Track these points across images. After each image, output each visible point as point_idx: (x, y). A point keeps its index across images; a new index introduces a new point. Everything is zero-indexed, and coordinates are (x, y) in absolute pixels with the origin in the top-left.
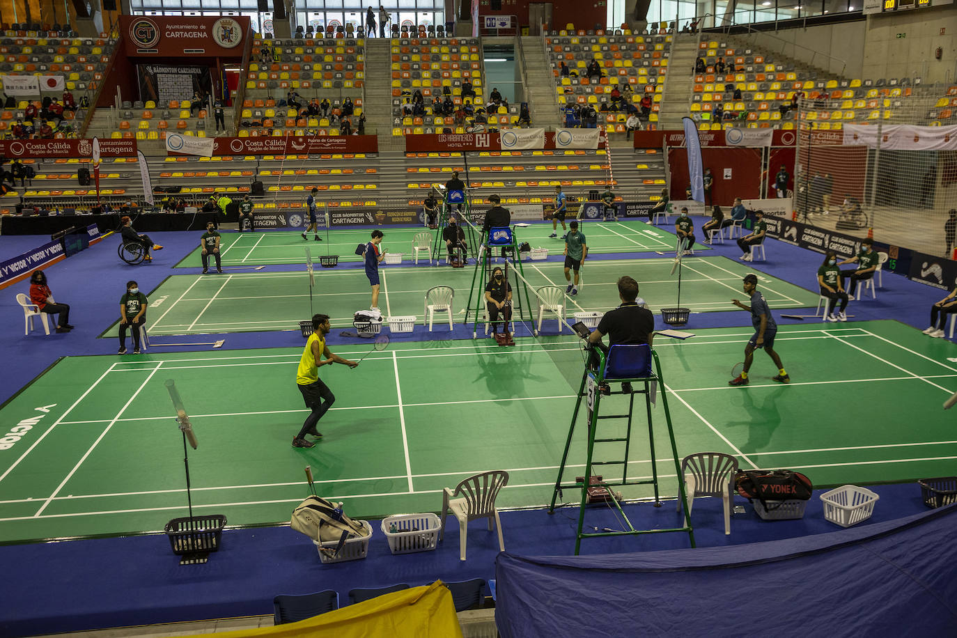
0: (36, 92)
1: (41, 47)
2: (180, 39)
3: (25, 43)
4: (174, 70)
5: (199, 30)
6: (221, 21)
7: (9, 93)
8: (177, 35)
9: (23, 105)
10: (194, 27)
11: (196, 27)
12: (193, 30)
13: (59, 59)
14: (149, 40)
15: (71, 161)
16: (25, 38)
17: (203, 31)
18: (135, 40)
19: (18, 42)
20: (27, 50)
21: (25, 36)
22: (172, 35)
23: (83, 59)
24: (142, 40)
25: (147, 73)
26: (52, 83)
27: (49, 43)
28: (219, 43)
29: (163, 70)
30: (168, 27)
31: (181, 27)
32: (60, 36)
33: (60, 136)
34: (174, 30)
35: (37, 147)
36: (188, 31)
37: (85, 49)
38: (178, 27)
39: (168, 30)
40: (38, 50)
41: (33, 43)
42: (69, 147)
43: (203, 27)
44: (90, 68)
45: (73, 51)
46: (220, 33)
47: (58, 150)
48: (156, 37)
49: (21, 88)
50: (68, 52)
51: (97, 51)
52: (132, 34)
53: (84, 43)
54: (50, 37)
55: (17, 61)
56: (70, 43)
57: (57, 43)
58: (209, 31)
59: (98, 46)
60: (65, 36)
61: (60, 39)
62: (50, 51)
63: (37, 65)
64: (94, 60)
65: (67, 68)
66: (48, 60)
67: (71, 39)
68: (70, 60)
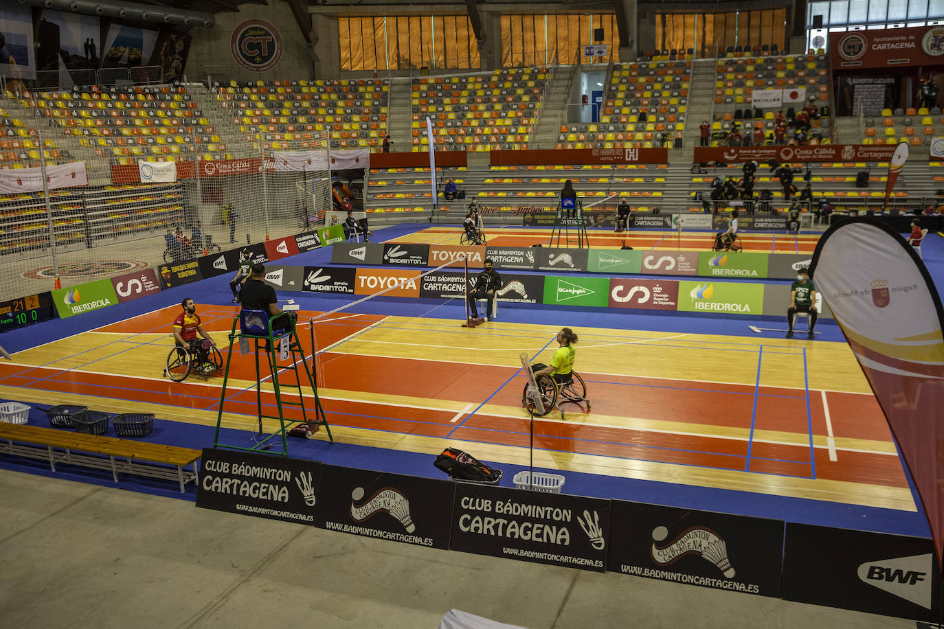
0: (779, 104)
1: (761, 65)
2: (886, 51)
3: (746, 62)
4: (871, 80)
5: (907, 41)
6: (934, 30)
7: (758, 105)
8: (884, 47)
10: (902, 38)
11: (905, 38)
12: (900, 41)
13: (781, 74)
14: (856, 54)
15: (836, 165)
16: (743, 58)
17: (911, 41)
18: (843, 54)
19: (739, 62)
20: (750, 68)
21: (741, 56)
22: (879, 47)
23: (801, 74)
24: (849, 54)
25: (847, 83)
26: (793, 95)
27: (766, 61)
28: (928, 53)
29: (861, 81)
30: (875, 40)
31: (889, 39)
32: (772, 54)
33: (814, 142)
34: (881, 43)
36: (895, 42)
37: (800, 65)
38: (886, 39)
39: (875, 43)
40: (759, 68)
41: (753, 62)
43: (912, 37)
44: (812, 81)
45: (790, 67)
46: (931, 42)
47: (823, 155)
48: (864, 49)
49: (767, 100)
50: (785, 68)
51: (811, 66)
52: (841, 49)
53: (796, 60)
54: (763, 56)
55: (746, 78)
56: (784, 61)
57: (772, 61)
58: (919, 42)
59: (812, 61)
60: (777, 54)
61: (773, 57)
62: (770, 68)
63: (765, 80)
64: (812, 74)
65: (791, 82)
66: (771, 76)
67: (783, 57)
68: (790, 75)
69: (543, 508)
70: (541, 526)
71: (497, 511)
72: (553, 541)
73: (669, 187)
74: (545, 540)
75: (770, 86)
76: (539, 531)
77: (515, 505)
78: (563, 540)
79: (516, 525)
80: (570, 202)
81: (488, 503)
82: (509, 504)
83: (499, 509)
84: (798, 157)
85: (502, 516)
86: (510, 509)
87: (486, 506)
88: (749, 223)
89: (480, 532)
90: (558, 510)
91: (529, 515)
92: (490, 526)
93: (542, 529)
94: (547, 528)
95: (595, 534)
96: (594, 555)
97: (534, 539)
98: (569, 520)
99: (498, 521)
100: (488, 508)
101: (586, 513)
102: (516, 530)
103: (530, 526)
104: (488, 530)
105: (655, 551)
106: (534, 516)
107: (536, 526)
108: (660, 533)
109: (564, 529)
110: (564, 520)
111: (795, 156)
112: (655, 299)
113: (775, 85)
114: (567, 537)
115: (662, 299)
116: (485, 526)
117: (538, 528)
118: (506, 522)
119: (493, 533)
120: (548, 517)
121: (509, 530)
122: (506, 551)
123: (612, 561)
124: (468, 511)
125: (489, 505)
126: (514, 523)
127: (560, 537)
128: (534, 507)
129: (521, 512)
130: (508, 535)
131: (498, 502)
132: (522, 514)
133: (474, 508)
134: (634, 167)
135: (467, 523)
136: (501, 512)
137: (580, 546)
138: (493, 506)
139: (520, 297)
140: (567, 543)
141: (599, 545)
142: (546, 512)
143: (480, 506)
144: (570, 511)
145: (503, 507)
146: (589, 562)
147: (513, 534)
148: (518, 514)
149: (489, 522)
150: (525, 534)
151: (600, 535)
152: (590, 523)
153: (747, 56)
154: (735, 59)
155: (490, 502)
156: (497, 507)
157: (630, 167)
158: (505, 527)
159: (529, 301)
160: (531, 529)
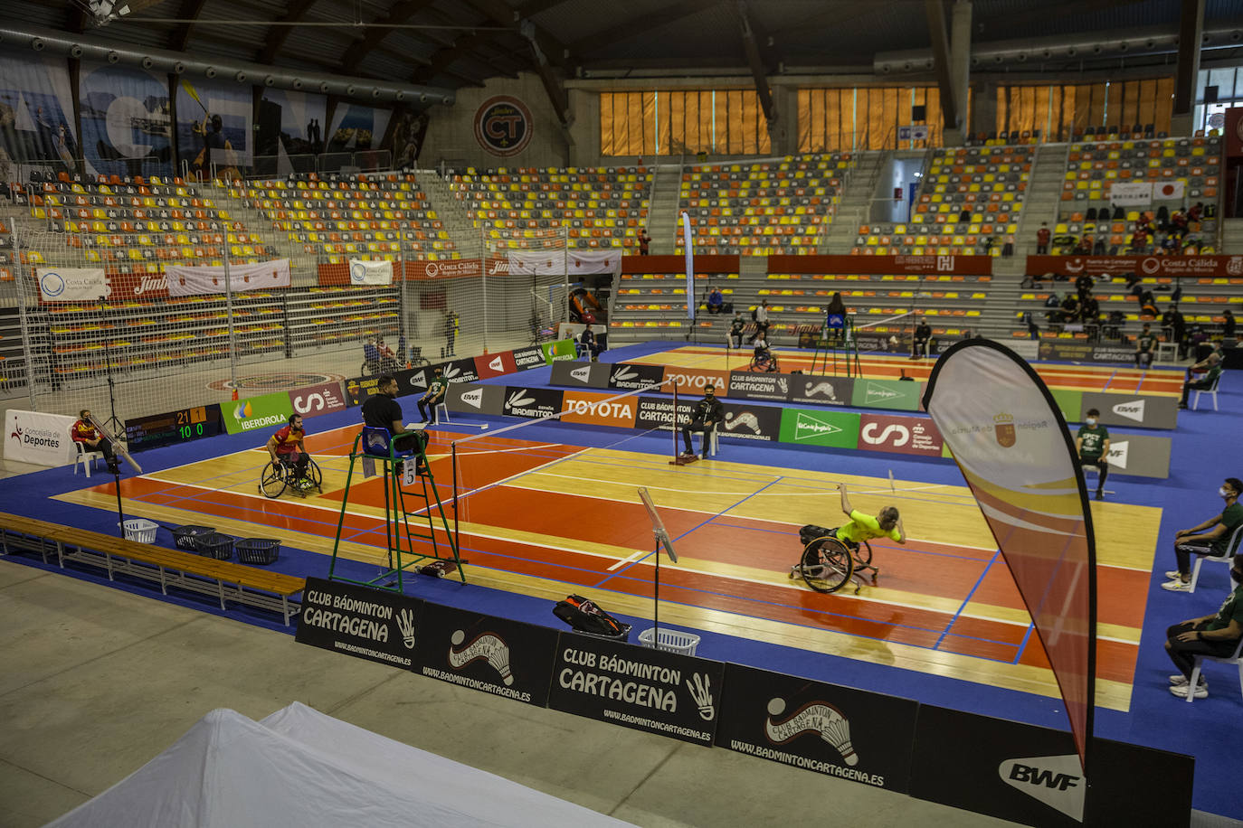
0: (1147, 201)
1: (1129, 152)
3: (1109, 148)
7: (1119, 203)
9: (1133, 216)
13: (1154, 163)
15: (1217, 281)
16: (1106, 142)
19: (1100, 147)
20: (1114, 155)
21: (1103, 139)
23: (1183, 162)
26: (1168, 190)
27: (1136, 146)
32: (1146, 137)
33: (1190, 251)
35: (1175, 264)
37: (1182, 151)
40: (1126, 155)
41: (1119, 147)
42: (1216, 264)
44: (1197, 172)
45: (1169, 153)
47: (1201, 267)
49: (1131, 197)
50: (1162, 155)
51: (1198, 152)
53: (1178, 144)
54: (1134, 139)
55: (1108, 168)
56: (1161, 145)
57: (1145, 145)
59: (1200, 146)
60: (1152, 137)
61: (1147, 141)
62: (1141, 154)
63: (1132, 171)
64: (1198, 162)
65: (1168, 173)
66: (1142, 165)
67: (1161, 140)
68: (1168, 163)
69: (651, 667)
70: (647, 688)
71: (601, 667)
72: (658, 707)
73: (990, 304)
74: (650, 705)
75: (1138, 177)
76: (644, 694)
77: (620, 661)
78: (669, 706)
79: (621, 686)
80: (837, 320)
81: (592, 657)
82: (614, 660)
83: (604, 665)
84: (1167, 270)
85: (605, 673)
86: (615, 665)
87: (590, 660)
88: (1086, 353)
89: (581, 690)
90: (666, 670)
91: (635, 675)
92: (592, 684)
93: (648, 692)
94: (653, 691)
95: (705, 702)
96: (701, 725)
97: (638, 702)
98: (677, 683)
99: (601, 678)
100: (591, 662)
101: (696, 676)
102: (620, 690)
103: (635, 687)
104: (590, 688)
105: (769, 727)
106: (639, 676)
107: (641, 687)
108: (776, 706)
109: (671, 693)
110: (672, 682)
111: (1162, 268)
112: (915, 441)
113: (1145, 178)
114: (674, 703)
115: (923, 442)
116: (586, 684)
117: (643, 690)
118: (609, 680)
119: (594, 692)
120: (655, 679)
121: (612, 690)
122: (607, 713)
123: (721, 734)
124: (570, 665)
125: (593, 660)
126: (618, 682)
127: (666, 702)
128: (641, 665)
129: (626, 670)
130: (611, 696)
131: (603, 657)
132: (627, 673)
133: (577, 662)
134: (947, 278)
135: (568, 679)
136: (605, 668)
137: (686, 713)
138: (598, 661)
139: (752, 432)
140: (673, 710)
141: (708, 715)
142: (653, 672)
143: (583, 660)
144: (679, 672)
145: (608, 663)
146: (695, 734)
147: (616, 694)
148: (623, 672)
149: (592, 680)
150: (629, 696)
151: (710, 703)
152: (700, 688)
153: (1112, 139)
154: (1094, 143)
155: (594, 656)
156: (601, 662)
157: (942, 278)
158: (608, 686)
159: (762, 438)
160: (636, 691)
